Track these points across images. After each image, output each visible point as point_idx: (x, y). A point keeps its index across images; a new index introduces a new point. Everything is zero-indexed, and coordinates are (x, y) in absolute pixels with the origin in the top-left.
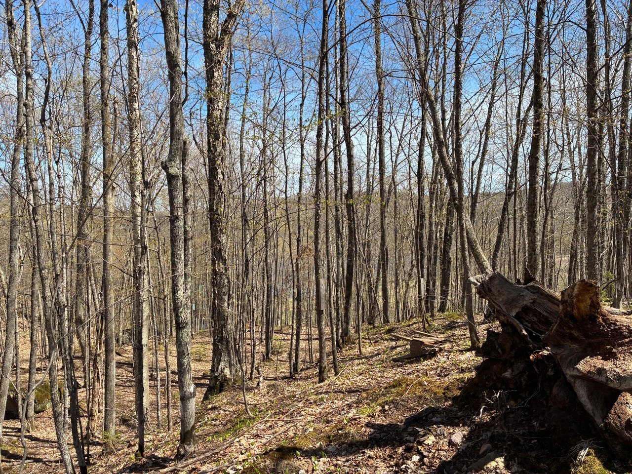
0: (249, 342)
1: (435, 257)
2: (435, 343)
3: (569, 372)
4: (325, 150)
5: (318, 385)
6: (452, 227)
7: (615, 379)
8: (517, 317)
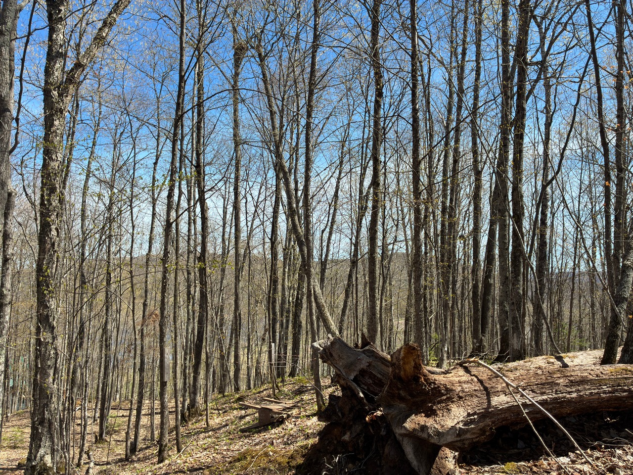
0: (79, 422)
1: (287, 321)
2: (284, 410)
3: (398, 431)
4: (177, 211)
5: (157, 466)
6: (303, 292)
7: (435, 435)
8: (355, 380)
